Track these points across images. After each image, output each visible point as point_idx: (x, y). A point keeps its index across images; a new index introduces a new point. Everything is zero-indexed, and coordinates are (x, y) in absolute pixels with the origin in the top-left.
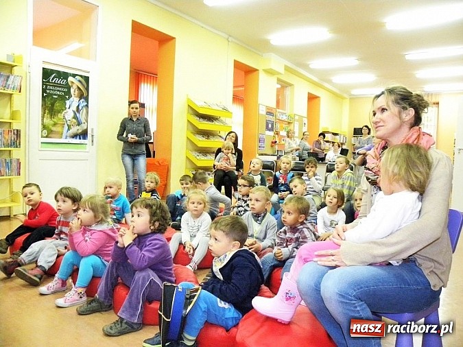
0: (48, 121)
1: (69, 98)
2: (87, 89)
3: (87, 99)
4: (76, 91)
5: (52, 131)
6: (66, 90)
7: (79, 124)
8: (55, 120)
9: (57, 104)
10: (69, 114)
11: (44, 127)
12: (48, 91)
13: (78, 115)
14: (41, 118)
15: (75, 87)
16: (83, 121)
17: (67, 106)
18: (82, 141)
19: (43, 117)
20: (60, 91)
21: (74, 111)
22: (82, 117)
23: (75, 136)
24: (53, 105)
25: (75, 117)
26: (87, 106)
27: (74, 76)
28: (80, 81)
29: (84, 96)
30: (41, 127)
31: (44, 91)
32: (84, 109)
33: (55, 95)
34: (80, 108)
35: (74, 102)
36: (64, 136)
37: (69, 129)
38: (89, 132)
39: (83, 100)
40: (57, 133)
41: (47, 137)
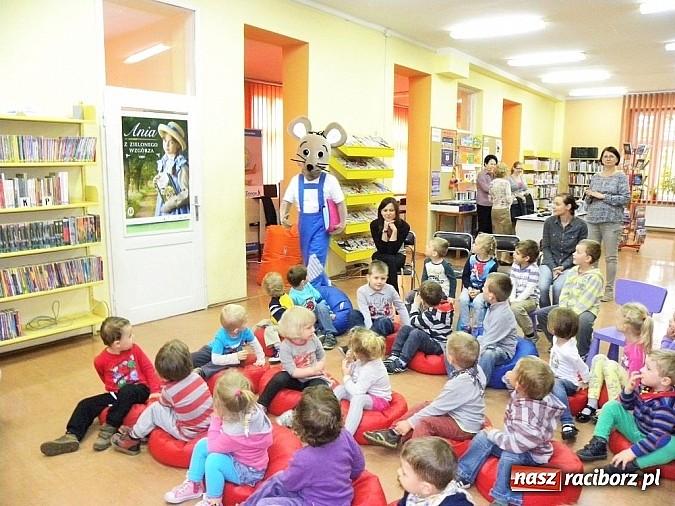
0: (134, 194)
1: (161, 156)
2: (186, 139)
3: (186, 155)
4: (171, 145)
5: (141, 207)
6: (156, 145)
7: (177, 192)
8: (143, 191)
9: (145, 167)
10: (162, 180)
11: (129, 203)
12: (131, 150)
13: (175, 179)
14: (124, 192)
15: (168, 138)
16: (183, 187)
17: (160, 169)
18: (183, 216)
19: (127, 189)
20: (148, 148)
21: (169, 175)
22: (180, 181)
23: (172, 211)
24: (139, 169)
25: (171, 183)
26: (187, 164)
27: (166, 122)
28: (174, 129)
29: (182, 151)
30: (124, 203)
31: (126, 150)
32: (183, 169)
33: (142, 154)
34: (177, 168)
35: (168, 160)
36: (157, 212)
37: (163, 202)
38: (192, 202)
39: (180, 156)
40: (148, 209)
41: (134, 217)
